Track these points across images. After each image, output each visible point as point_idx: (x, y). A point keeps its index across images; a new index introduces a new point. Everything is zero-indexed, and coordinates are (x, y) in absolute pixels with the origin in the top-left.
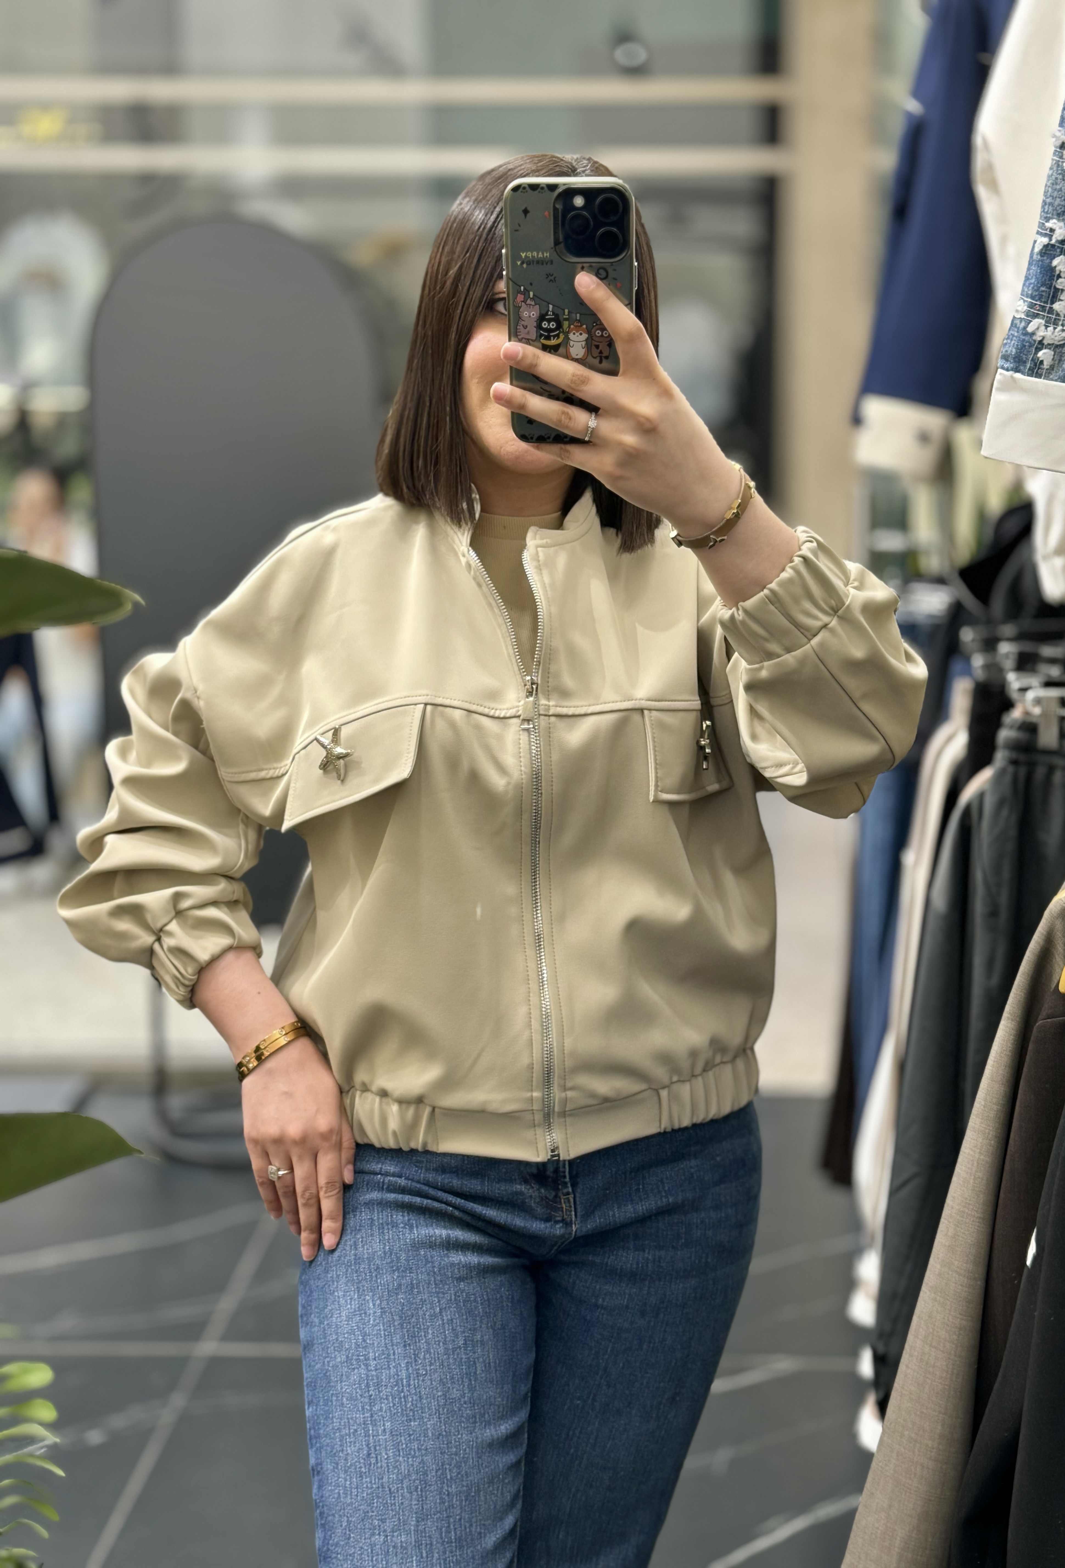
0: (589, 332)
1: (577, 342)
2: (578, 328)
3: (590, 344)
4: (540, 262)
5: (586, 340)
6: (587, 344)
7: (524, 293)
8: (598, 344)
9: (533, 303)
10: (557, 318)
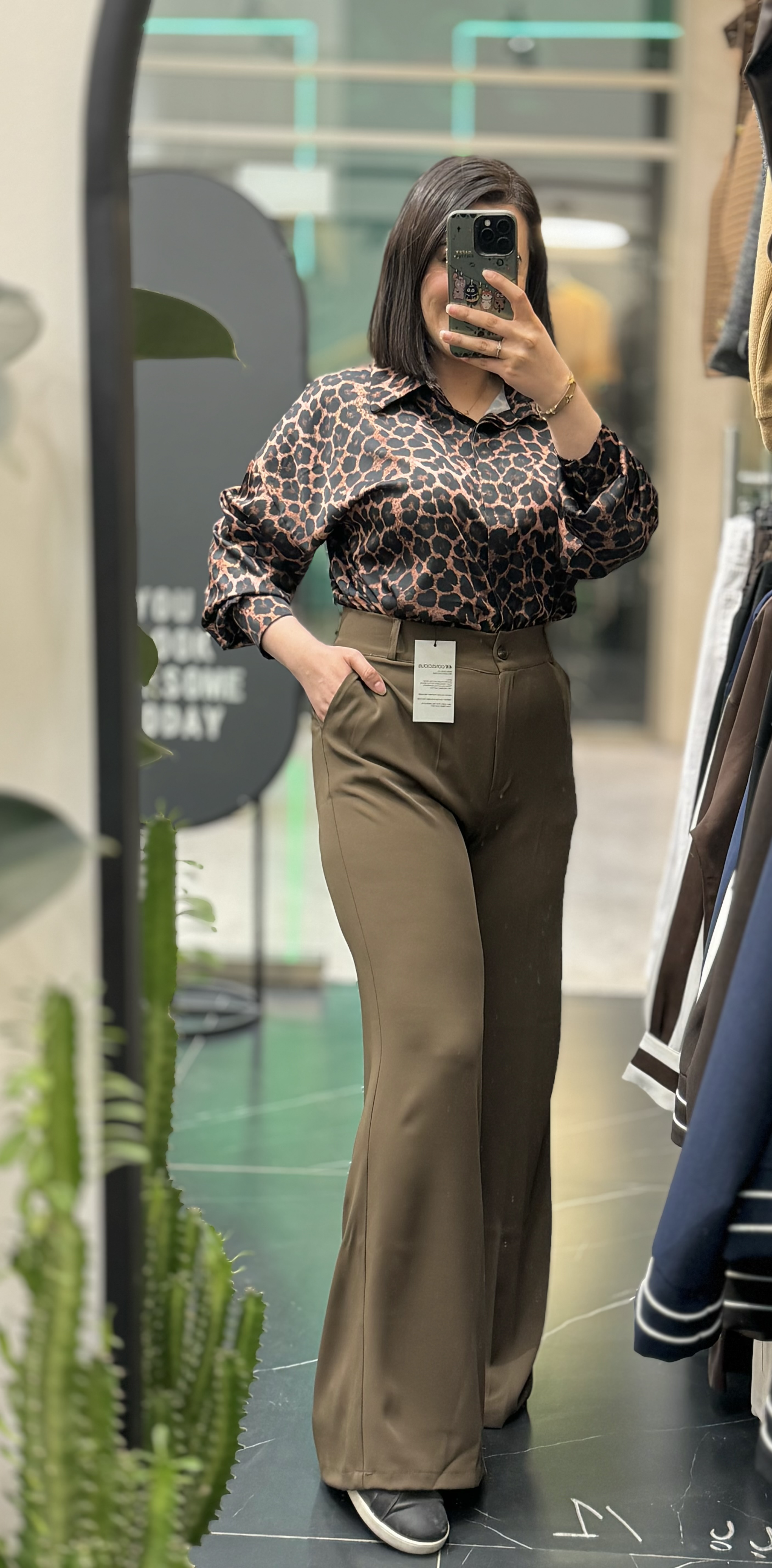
1: (487, 300)
2: (487, 292)
3: (494, 301)
4: (466, 256)
5: (491, 299)
7: (457, 273)
8: (497, 301)
9: (462, 278)
10: (475, 287)
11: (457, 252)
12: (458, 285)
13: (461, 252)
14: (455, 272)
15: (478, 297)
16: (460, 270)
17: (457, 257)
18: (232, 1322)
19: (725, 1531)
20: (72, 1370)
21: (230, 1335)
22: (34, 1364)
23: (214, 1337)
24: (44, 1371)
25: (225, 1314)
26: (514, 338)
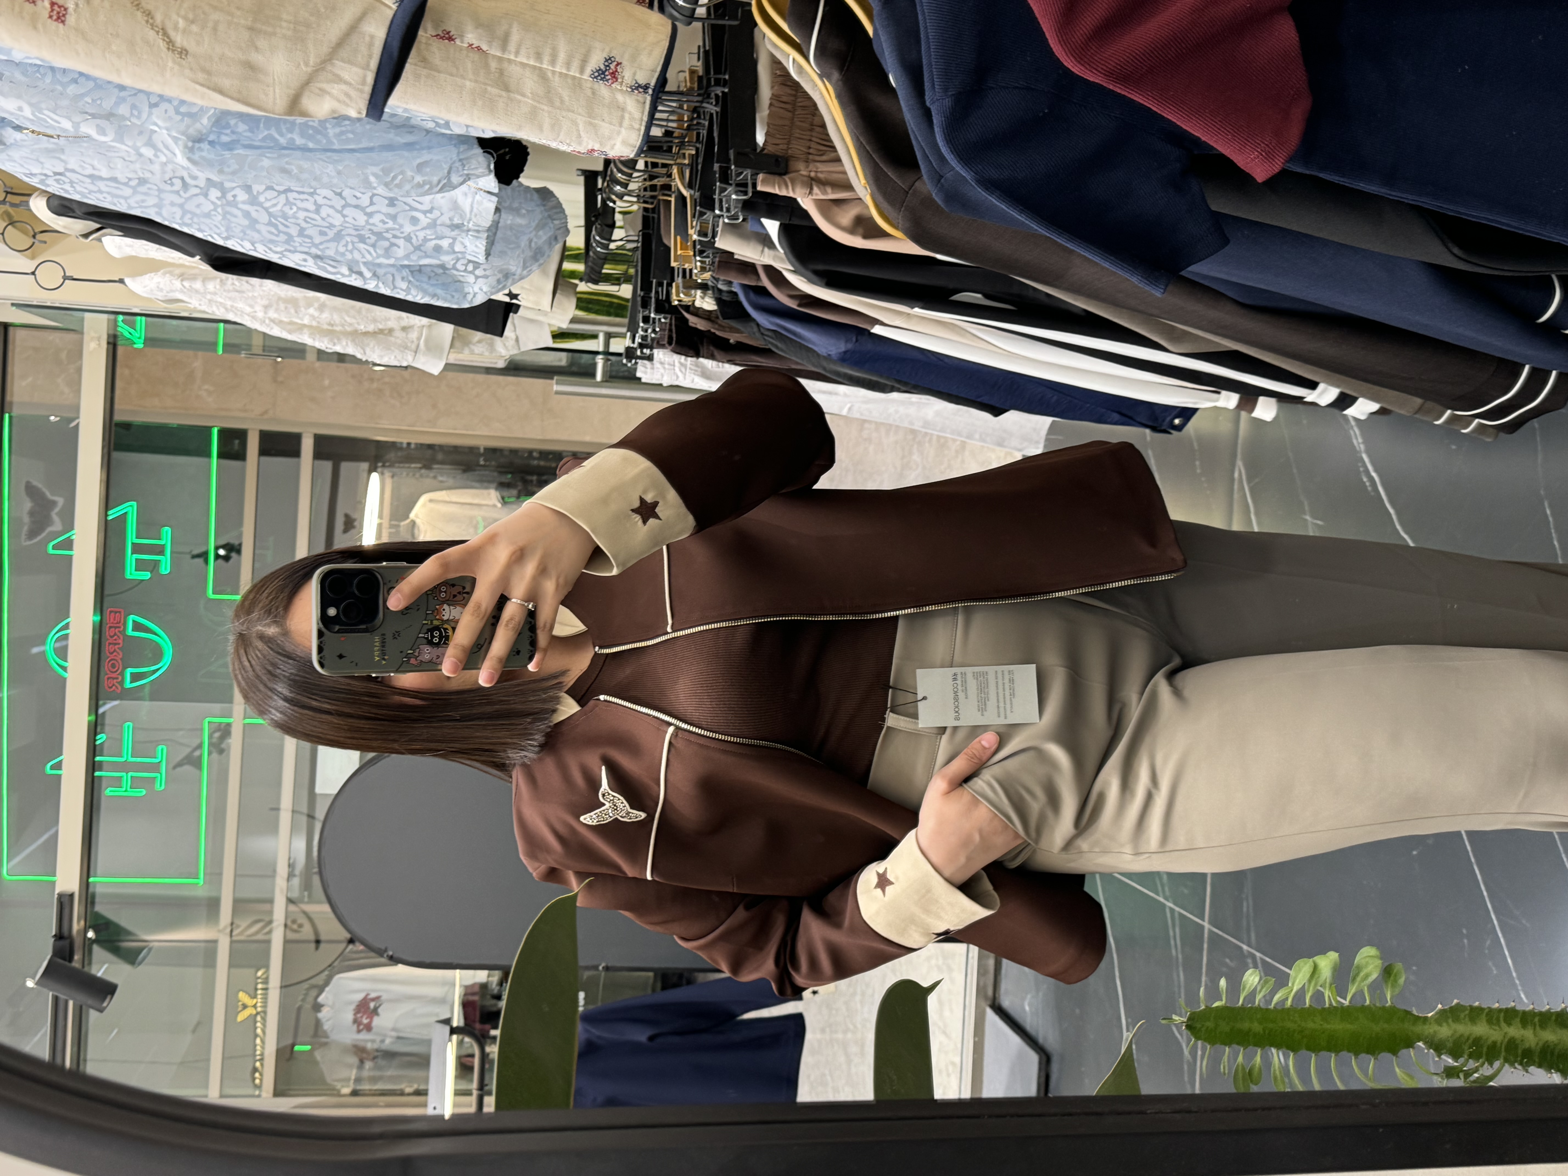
0: (442, 603)
2: (439, 612)
3: (453, 601)
4: (383, 644)
5: (449, 605)
6: (452, 605)
7: (409, 658)
8: (452, 596)
9: (418, 650)
10: (431, 630)
11: (377, 659)
12: (427, 657)
13: (376, 653)
14: (408, 662)
15: (446, 626)
16: (404, 654)
17: (384, 659)
26: (505, 578)
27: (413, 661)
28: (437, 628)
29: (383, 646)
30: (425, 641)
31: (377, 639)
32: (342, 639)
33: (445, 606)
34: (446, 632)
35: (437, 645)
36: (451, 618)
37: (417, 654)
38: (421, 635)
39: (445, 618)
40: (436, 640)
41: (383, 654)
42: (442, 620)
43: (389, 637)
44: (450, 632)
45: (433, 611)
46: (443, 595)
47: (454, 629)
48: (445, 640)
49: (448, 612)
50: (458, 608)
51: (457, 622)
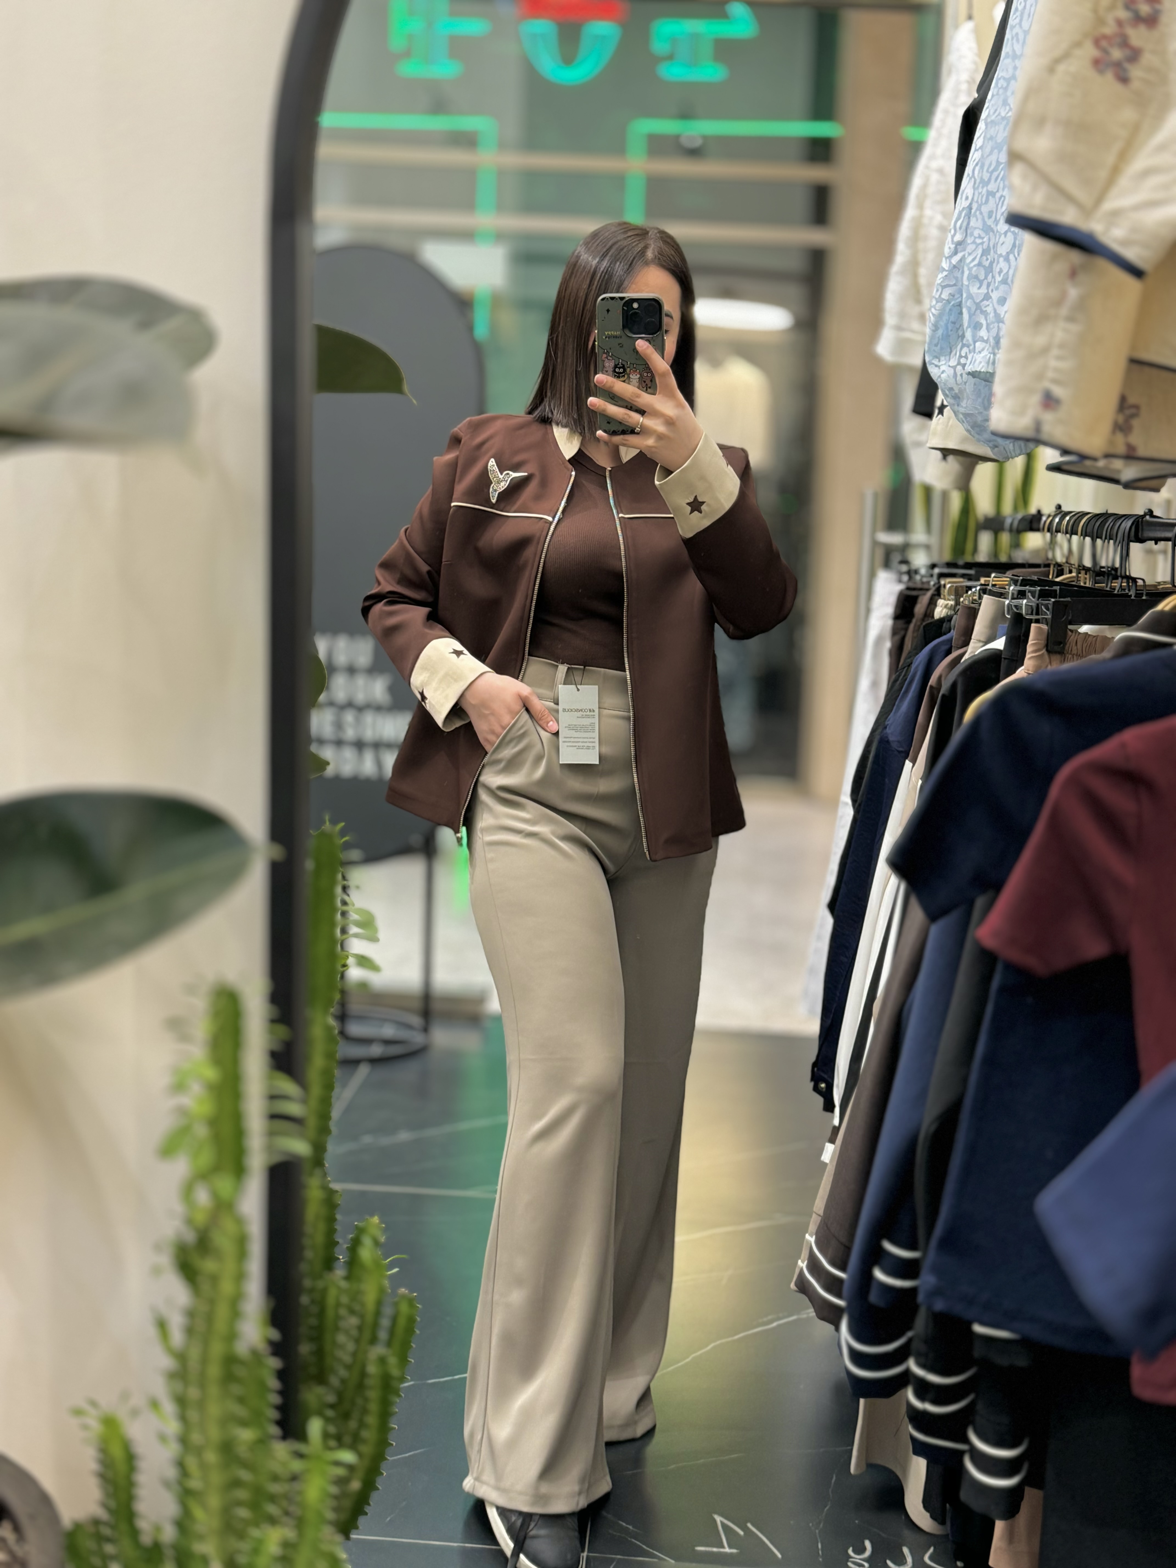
0: (640, 375)
1: (634, 379)
3: (642, 377)
4: (616, 337)
5: (639, 378)
6: (639, 381)
7: (606, 353)
8: (645, 380)
9: (611, 359)
10: (623, 367)
11: (606, 334)
12: (607, 364)
13: (610, 333)
14: (604, 353)
15: (626, 376)
16: (609, 350)
17: (606, 337)
18: (385, 1322)
19: (864, 1550)
20: (230, 1361)
21: (383, 1335)
22: (194, 1354)
23: (367, 1335)
24: (204, 1360)
25: (378, 1314)
26: (656, 414)
27: (605, 356)
28: (625, 370)
29: (614, 337)
30: (616, 363)
31: (618, 333)
32: (619, 311)
33: (638, 376)
34: (622, 376)
35: (614, 371)
36: (631, 380)
37: (609, 358)
38: (620, 360)
39: (631, 376)
40: (617, 370)
41: (609, 337)
42: (629, 374)
43: (620, 341)
44: (621, 379)
45: (635, 368)
46: (645, 374)
47: (624, 381)
48: (618, 375)
49: (635, 377)
50: (637, 384)
51: (629, 384)
